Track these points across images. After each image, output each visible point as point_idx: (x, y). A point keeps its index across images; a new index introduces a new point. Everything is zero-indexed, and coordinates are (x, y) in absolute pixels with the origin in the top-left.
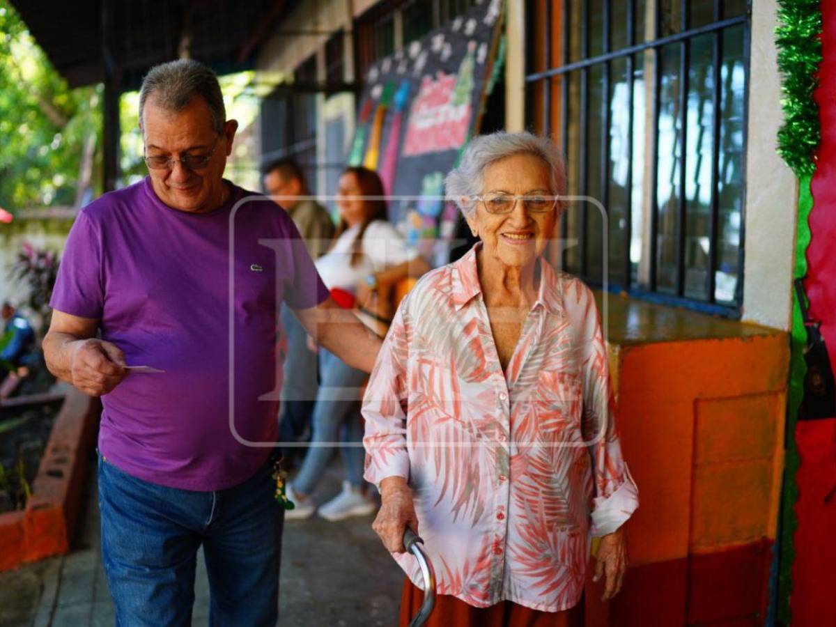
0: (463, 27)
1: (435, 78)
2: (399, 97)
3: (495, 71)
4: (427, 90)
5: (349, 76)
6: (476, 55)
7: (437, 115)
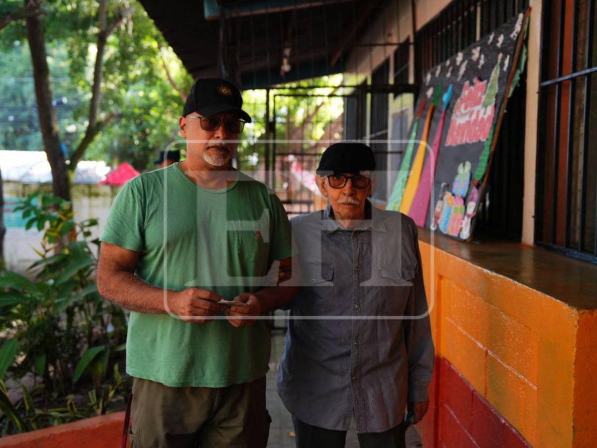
0: (495, 40)
1: (472, 84)
2: (446, 97)
3: (517, 78)
4: (465, 93)
5: (411, 81)
6: (502, 65)
7: (471, 113)
